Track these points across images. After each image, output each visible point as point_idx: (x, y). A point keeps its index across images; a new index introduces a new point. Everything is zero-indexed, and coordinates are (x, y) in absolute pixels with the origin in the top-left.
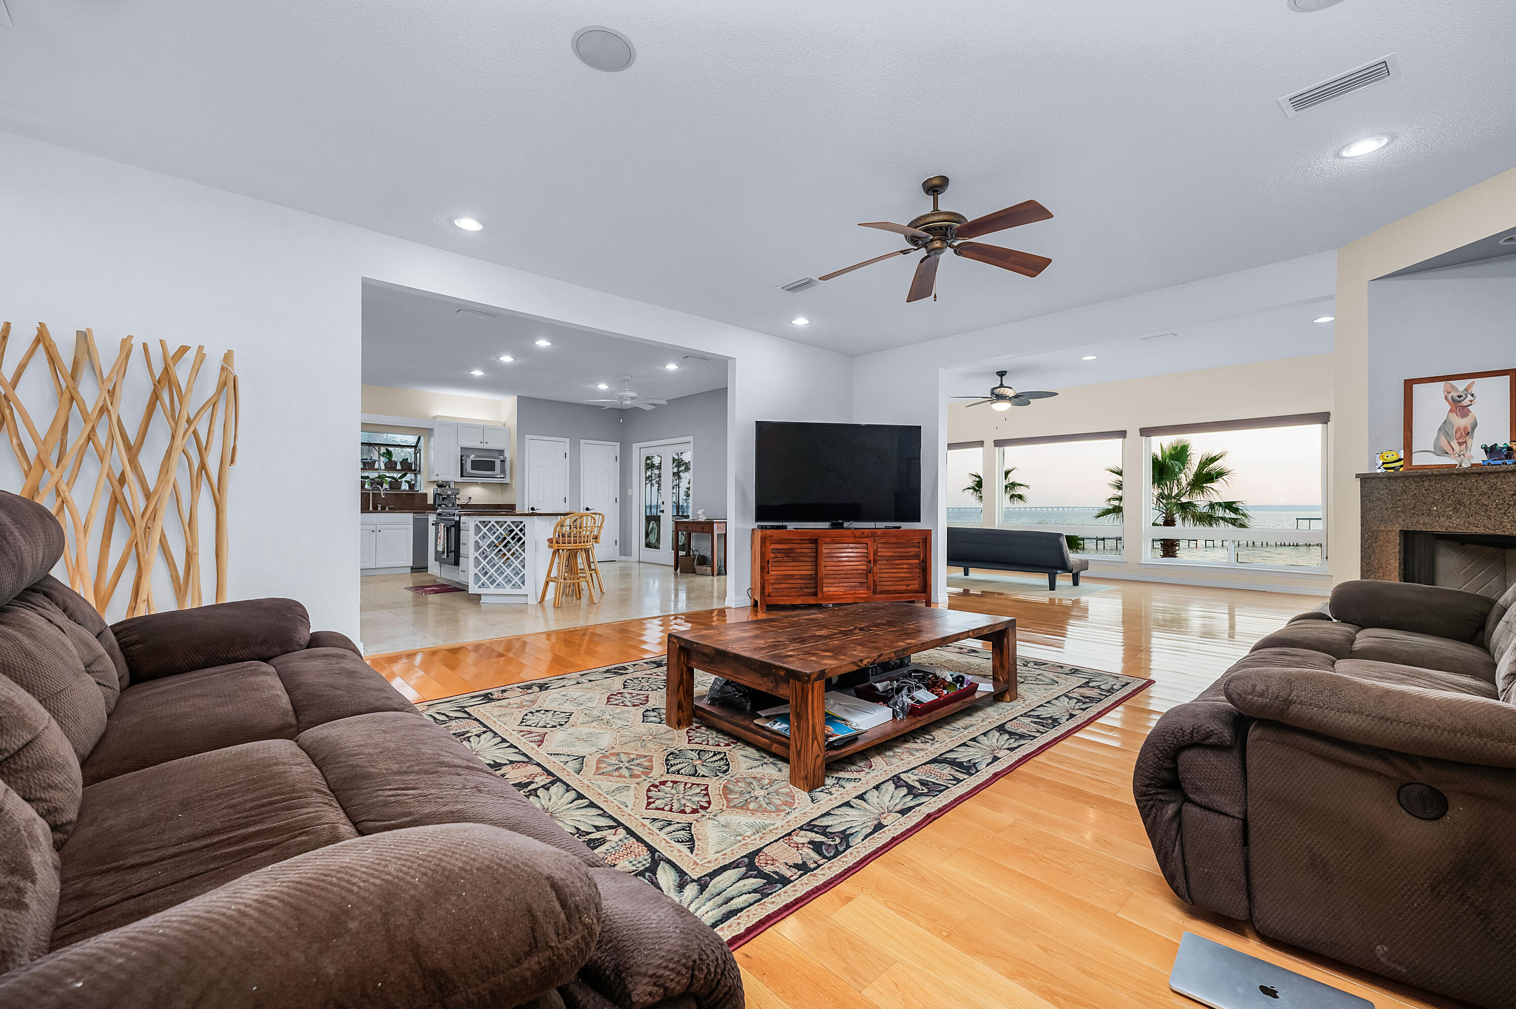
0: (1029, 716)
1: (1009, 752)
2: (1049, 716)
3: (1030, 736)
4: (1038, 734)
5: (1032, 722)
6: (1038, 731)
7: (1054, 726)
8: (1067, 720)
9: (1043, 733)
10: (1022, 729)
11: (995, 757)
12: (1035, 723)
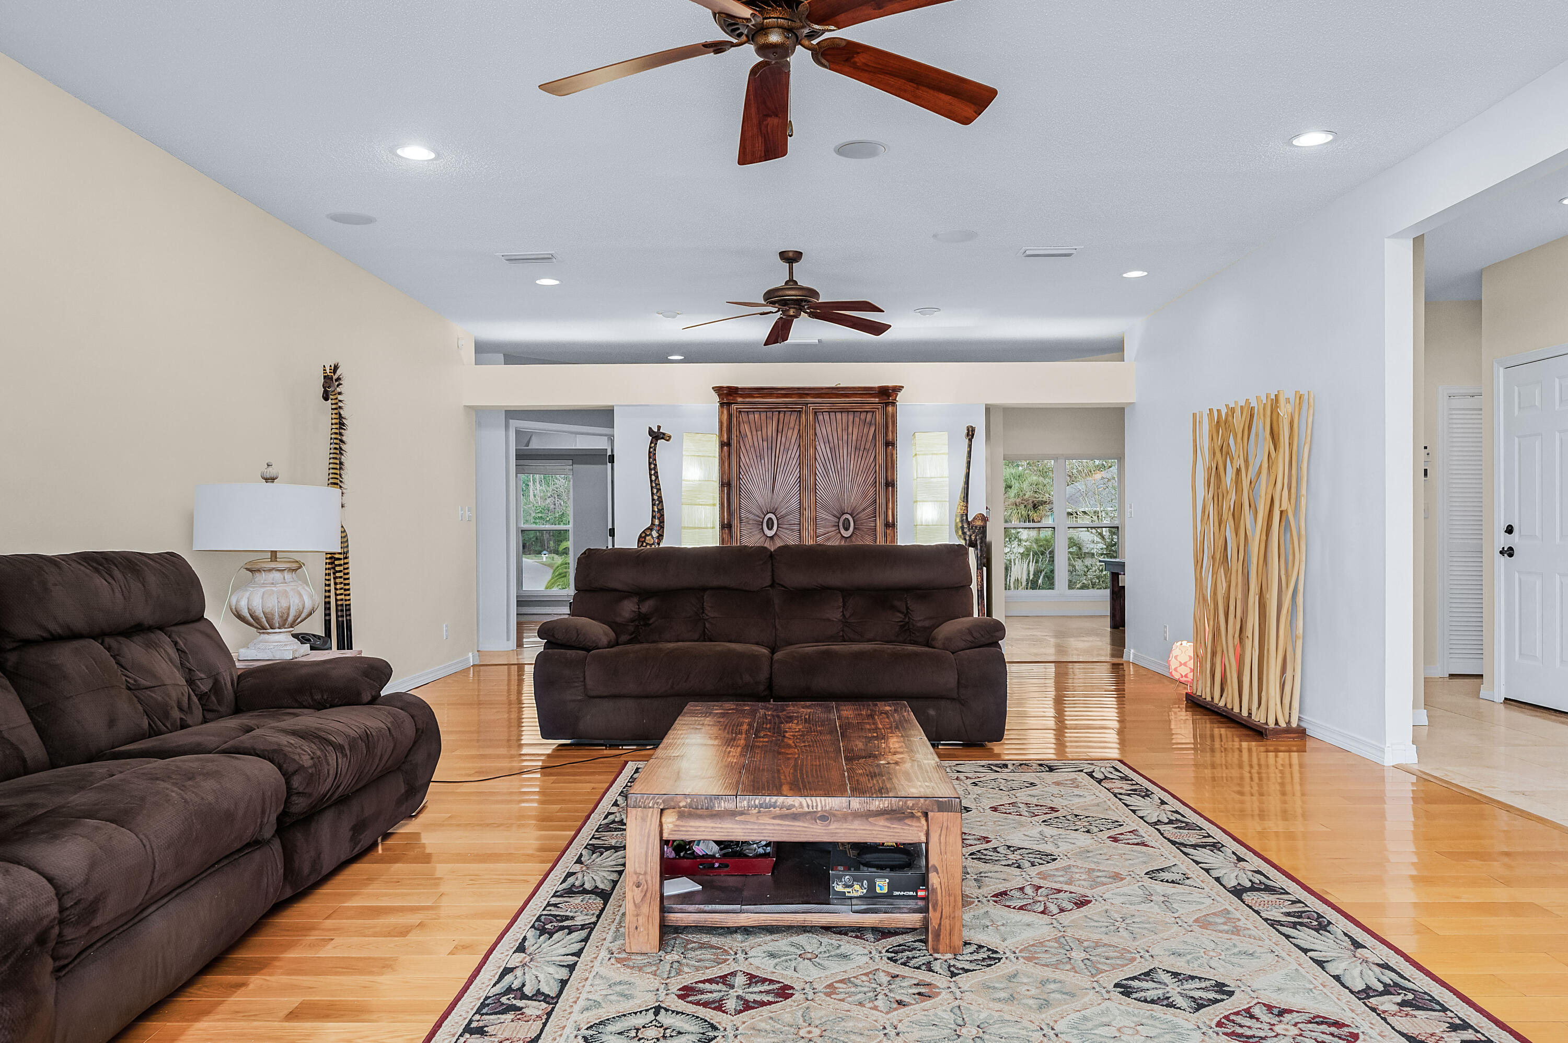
0: (583, 927)
1: (571, 871)
2: (555, 936)
3: (561, 896)
4: (555, 900)
5: (573, 918)
6: (555, 905)
7: (538, 919)
8: (525, 939)
9: (548, 905)
10: (577, 902)
11: (581, 863)
12: (567, 918)
